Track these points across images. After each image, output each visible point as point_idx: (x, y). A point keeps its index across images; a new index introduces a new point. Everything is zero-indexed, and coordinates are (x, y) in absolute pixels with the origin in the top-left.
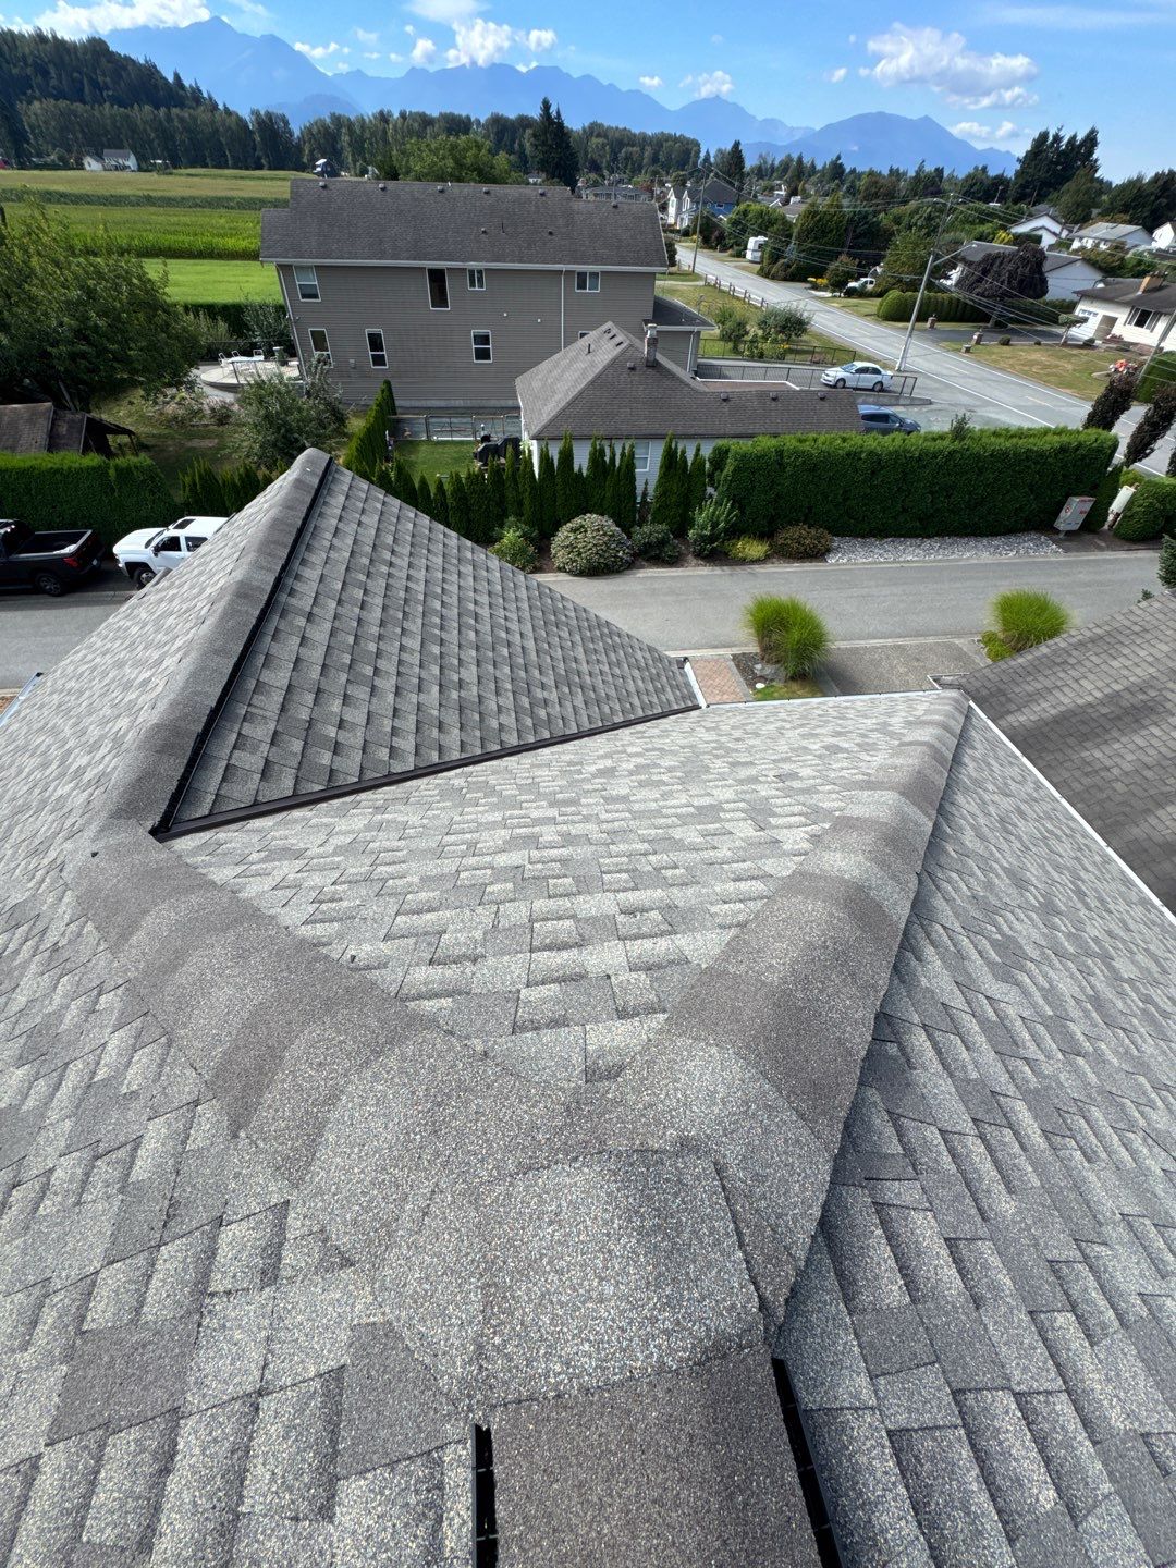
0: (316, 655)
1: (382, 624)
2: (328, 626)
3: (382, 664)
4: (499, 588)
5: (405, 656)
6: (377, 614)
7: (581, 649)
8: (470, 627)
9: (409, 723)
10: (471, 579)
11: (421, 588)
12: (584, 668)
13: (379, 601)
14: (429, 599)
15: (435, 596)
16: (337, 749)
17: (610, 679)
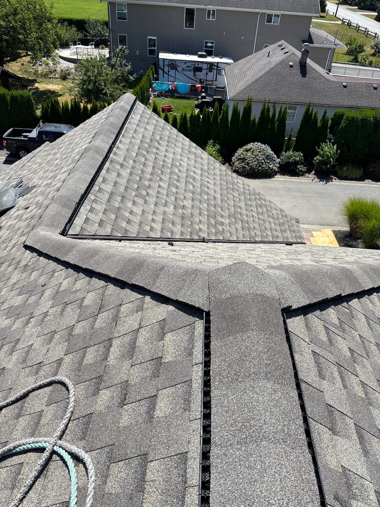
0: (123, 182)
1: (152, 174)
2: (129, 171)
3: (150, 191)
4: (206, 168)
5: (161, 190)
6: (150, 170)
7: (243, 203)
8: (191, 183)
9: (159, 218)
10: (193, 161)
11: (170, 161)
12: (244, 212)
13: (151, 164)
14: (173, 167)
15: (177, 167)
16: (129, 222)
17: (257, 220)
